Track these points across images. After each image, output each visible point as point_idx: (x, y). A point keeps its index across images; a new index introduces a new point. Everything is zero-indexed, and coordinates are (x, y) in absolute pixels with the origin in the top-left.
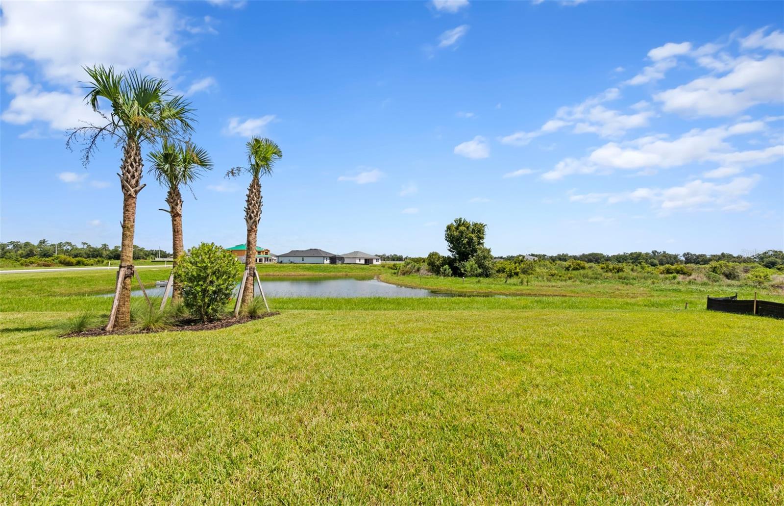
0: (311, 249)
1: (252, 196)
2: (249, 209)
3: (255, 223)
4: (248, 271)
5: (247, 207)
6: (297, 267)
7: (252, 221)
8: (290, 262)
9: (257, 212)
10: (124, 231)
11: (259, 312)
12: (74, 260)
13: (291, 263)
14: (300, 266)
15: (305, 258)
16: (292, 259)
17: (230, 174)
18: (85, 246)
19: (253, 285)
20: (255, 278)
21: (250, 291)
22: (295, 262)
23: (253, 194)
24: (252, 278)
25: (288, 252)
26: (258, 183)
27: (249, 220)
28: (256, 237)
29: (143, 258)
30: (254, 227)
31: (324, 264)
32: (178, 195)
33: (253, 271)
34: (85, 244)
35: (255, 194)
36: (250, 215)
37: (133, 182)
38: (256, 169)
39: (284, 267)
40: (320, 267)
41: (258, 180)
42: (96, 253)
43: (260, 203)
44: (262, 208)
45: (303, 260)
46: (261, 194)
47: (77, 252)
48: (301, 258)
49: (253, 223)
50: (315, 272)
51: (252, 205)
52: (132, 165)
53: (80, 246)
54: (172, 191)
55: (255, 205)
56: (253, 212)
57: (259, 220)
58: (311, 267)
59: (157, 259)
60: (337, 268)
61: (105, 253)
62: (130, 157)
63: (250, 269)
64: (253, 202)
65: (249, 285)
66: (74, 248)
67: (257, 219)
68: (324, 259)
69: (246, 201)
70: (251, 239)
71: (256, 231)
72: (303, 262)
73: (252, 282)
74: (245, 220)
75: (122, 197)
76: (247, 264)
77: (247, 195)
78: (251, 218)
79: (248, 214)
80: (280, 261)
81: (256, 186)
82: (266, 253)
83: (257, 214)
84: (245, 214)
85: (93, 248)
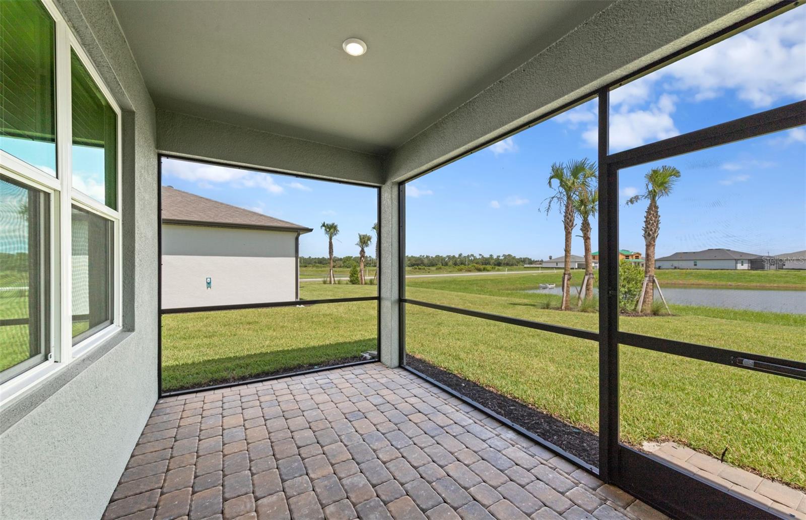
0: (709, 250)
1: (650, 217)
2: (648, 228)
3: (654, 239)
4: (647, 279)
5: (645, 227)
6: (686, 274)
7: (650, 237)
8: (673, 268)
9: (655, 230)
10: (566, 253)
11: (663, 311)
12: (482, 267)
13: (675, 268)
14: (692, 273)
15: (698, 263)
16: (676, 264)
17: (629, 203)
18: (481, 257)
19: (653, 290)
20: (654, 284)
21: (650, 295)
22: (681, 267)
23: (652, 215)
24: (652, 284)
25: (669, 255)
26: (655, 206)
27: (647, 237)
28: (654, 250)
29: (516, 265)
30: (653, 242)
31: (736, 269)
32: (588, 224)
33: (653, 278)
34: (480, 255)
35: (653, 215)
36: (649, 233)
37: (571, 224)
38: (653, 195)
39: (665, 274)
40: (729, 274)
41: (656, 203)
42: (487, 262)
43: (658, 221)
44: (660, 226)
45: (695, 265)
46: (659, 214)
47: (477, 261)
48: (692, 263)
49: (652, 239)
50: (719, 281)
51: (651, 225)
52: (570, 214)
53: (478, 257)
54: (584, 223)
55: (653, 224)
56: (651, 230)
57: (657, 236)
58: (711, 274)
59: (525, 266)
60: (765, 276)
61: (492, 261)
62: (568, 210)
63: (649, 277)
64: (651, 222)
65: (648, 290)
66: (475, 259)
67: (656, 235)
68: (736, 263)
69: (644, 222)
70: (649, 252)
71: (654, 245)
72: (695, 267)
73: (651, 287)
74: (643, 238)
75: (564, 233)
76: (646, 272)
77: (645, 217)
78: (649, 235)
79: (646, 232)
80: (657, 266)
81: (653, 209)
82: (637, 257)
83: (655, 231)
84: (644, 232)
85: (485, 258)
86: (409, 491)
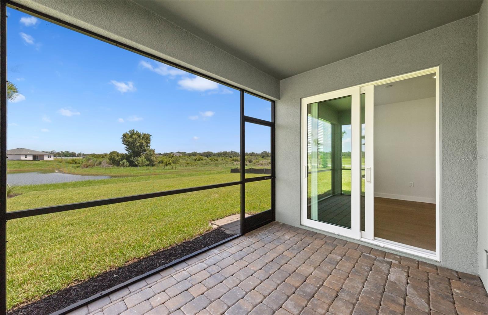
86: (282, 281)
